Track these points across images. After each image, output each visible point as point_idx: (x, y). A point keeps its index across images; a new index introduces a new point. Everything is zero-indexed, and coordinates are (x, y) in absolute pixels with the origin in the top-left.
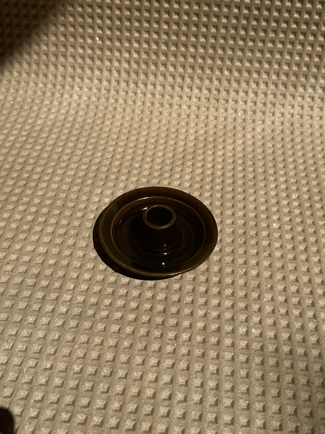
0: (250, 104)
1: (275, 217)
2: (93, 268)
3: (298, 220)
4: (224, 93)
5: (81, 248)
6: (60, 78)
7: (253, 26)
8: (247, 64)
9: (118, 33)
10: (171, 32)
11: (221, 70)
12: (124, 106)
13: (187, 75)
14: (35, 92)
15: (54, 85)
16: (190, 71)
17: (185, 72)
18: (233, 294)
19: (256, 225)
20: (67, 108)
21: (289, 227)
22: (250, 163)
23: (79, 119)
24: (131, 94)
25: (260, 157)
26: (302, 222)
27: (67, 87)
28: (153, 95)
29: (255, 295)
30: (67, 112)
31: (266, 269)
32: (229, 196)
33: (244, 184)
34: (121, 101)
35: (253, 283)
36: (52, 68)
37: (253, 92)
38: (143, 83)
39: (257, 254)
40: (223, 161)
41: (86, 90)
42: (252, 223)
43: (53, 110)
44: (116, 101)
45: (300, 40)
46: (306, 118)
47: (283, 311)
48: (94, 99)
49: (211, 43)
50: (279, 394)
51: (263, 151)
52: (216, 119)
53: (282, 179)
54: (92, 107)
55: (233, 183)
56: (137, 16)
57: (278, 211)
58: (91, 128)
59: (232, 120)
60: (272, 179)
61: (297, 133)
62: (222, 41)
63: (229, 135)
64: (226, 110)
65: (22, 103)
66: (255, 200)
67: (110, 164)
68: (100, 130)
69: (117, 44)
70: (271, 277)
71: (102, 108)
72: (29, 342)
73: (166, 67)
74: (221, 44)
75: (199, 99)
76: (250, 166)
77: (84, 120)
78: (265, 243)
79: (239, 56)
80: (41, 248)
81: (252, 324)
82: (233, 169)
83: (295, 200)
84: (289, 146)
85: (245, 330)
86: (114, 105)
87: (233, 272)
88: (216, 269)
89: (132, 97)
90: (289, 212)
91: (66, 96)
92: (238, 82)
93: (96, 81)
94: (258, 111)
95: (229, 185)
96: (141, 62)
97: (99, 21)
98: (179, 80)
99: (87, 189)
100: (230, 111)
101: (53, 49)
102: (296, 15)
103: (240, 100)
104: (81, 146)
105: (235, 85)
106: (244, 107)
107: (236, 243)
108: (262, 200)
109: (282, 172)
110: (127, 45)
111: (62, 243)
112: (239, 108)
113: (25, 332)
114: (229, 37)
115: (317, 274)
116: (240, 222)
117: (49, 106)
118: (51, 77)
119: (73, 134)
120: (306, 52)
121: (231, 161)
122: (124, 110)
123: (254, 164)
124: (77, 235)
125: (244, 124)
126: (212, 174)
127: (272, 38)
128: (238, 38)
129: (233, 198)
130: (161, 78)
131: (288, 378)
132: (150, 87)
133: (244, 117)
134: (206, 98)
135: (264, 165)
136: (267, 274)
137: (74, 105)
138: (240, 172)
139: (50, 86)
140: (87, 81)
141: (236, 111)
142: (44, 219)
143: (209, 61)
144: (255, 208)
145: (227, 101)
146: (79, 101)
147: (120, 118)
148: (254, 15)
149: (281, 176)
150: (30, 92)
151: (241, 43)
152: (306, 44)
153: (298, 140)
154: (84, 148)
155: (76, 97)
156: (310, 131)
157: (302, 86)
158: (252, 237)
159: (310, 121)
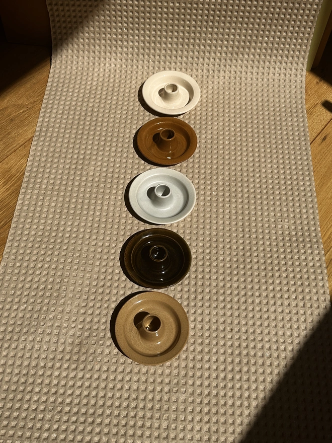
0: (217, 66)
1: (227, 138)
2: (138, 168)
3: (239, 139)
4: (201, 60)
5: (130, 158)
6: (103, 54)
7: (216, 20)
8: (214, 42)
9: (137, 26)
10: (168, 24)
11: (199, 46)
12: (142, 70)
13: (179, 49)
14: (89, 63)
15: (100, 58)
16: (180, 46)
17: (178, 47)
18: (205, 178)
19: (217, 143)
20: (109, 73)
21: (234, 143)
22: (216, 106)
23: (117, 81)
24: (146, 62)
25: (222, 102)
26: (241, 140)
27: (108, 59)
28: (159, 62)
29: (215, 177)
30: (109, 76)
31: (221, 165)
32: (204, 127)
33: (212, 119)
34: (140, 67)
35: (215, 172)
36: (97, 47)
37: (218, 59)
38: (153, 55)
39: (217, 157)
40: (201, 105)
41: (119, 60)
42: (215, 142)
43: (101, 75)
44: (137, 67)
45: (244, 27)
46: (249, 74)
47: (227, 184)
48: (124, 66)
49: (193, 30)
50: (223, 217)
51: (223, 98)
52: (197, 77)
53: (232, 115)
54: (123, 72)
55: (206, 119)
56: (148, 16)
57: (229, 134)
58: (125, 86)
59: (206, 77)
60: (227, 115)
61: (243, 84)
62: (199, 29)
63: (205, 87)
64: (203, 70)
65: (82, 71)
66: (217, 129)
67: (139, 110)
68: (130, 87)
69: (137, 32)
70: (223, 168)
71: (129, 72)
72: (115, 201)
73: (166, 45)
74: (198, 31)
75: (187, 64)
76: (216, 108)
77: (120, 81)
78: (221, 152)
79: (210, 37)
80: (112, 159)
81: (213, 190)
82: (206, 110)
83: (238, 127)
84: (238, 94)
85: (210, 193)
86: (137, 70)
87: (205, 167)
88: (197, 166)
89: (146, 64)
90: (235, 134)
91: (107, 65)
92: (210, 53)
93: (124, 55)
94: (221, 71)
95: (204, 120)
96: (151, 42)
97: (125, 19)
98: (174, 52)
99: (128, 126)
100: (205, 71)
101: (98, 35)
102: (241, 14)
103: (210, 64)
104: (121, 99)
105: (207, 54)
106: (213, 68)
107: (207, 153)
108: (221, 128)
109: (233, 111)
110: (142, 32)
111: (121, 156)
112: (210, 69)
113: (113, 197)
114: (203, 26)
115: (245, 166)
116: (209, 141)
117: (98, 72)
118: (97, 53)
119: (115, 91)
120: (248, 34)
121: (205, 105)
122: (143, 73)
123: (218, 106)
124: (127, 151)
125: (213, 80)
126: (195, 113)
127: (228, 26)
128: (208, 27)
129: (206, 128)
130: (163, 52)
131: (228, 211)
132: (157, 57)
133: (213, 74)
134: (190, 63)
135: (223, 107)
136: (221, 167)
137: (113, 71)
138: (210, 111)
139: (97, 59)
140: (119, 55)
141: (208, 71)
142: (109, 144)
143: (192, 41)
144: (217, 133)
145: (203, 65)
146: (115, 68)
147: (140, 78)
148: (217, 14)
149: (232, 113)
150: (86, 64)
151: (210, 30)
152: (248, 29)
153: (243, 89)
154: (123, 100)
155: (113, 65)
156: (250, 82)
157: (247, 54)
158: (215, 149)
159: (251, 76)
